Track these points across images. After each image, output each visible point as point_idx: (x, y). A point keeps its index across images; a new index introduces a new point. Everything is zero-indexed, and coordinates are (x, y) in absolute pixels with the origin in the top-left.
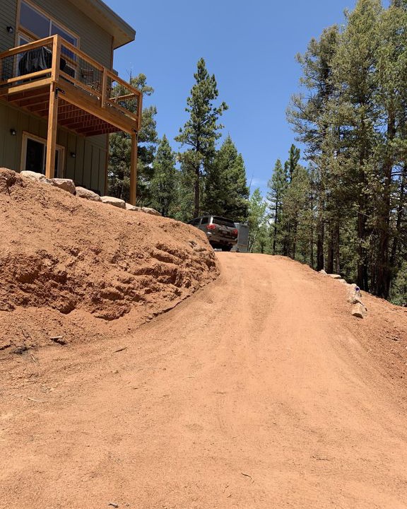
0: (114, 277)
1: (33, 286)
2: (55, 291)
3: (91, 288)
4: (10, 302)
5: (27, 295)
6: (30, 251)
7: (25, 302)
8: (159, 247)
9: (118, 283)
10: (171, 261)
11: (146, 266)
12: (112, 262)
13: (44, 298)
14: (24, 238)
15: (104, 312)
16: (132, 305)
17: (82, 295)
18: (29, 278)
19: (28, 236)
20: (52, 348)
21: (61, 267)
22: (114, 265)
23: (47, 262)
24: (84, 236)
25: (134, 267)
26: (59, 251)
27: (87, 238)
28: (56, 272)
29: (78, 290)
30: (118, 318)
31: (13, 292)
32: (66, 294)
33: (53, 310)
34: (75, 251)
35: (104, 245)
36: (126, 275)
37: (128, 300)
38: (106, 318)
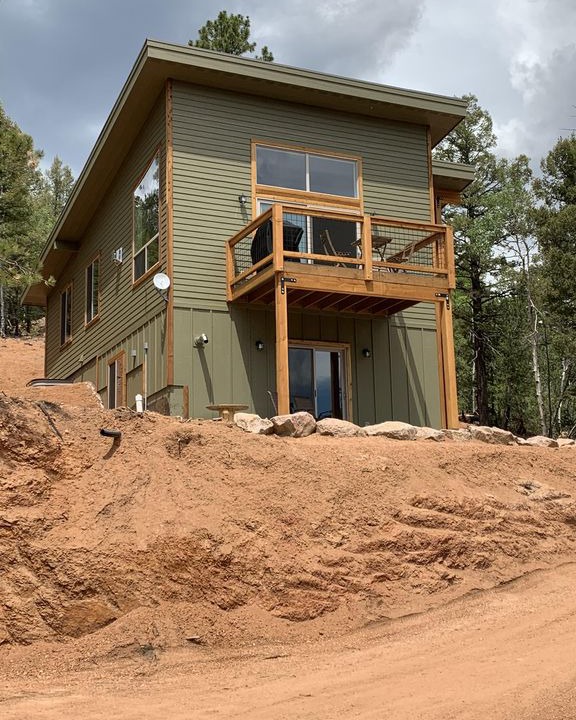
0: (311, 558)
1: (186, 576)
2: (216, 581)
3: (268, 575)
4: (154, 596)
5: (176, 587)
6: (183, 532)
7: (174, 595)
8: (417, 503)
9: (317, 567)
10: (441, 524)
11: (381, 538)
12: (315, 536)
13: (201, 590)
14: (182, 515)
15: (291, 610)
16: (342, 599)
17: (257, 585)
18: (180, 565)
19: (187, 512)
20: (184, 649)
21: (225, 549)
22: (317, 540)
23: (206, 544)
24: (275, 502)
25: (356, 540)
26: (231, 527)
27: (279, 503)
28: (216, 555)
29: (250, 578)
30: (312, 618)
31: (159, 584)
32: (230, 584)
33: (211, 606)
34: (253, 525)
35: (305, 512)
36: (335, 554)
37: (336, 591)
38: (294, 618)
